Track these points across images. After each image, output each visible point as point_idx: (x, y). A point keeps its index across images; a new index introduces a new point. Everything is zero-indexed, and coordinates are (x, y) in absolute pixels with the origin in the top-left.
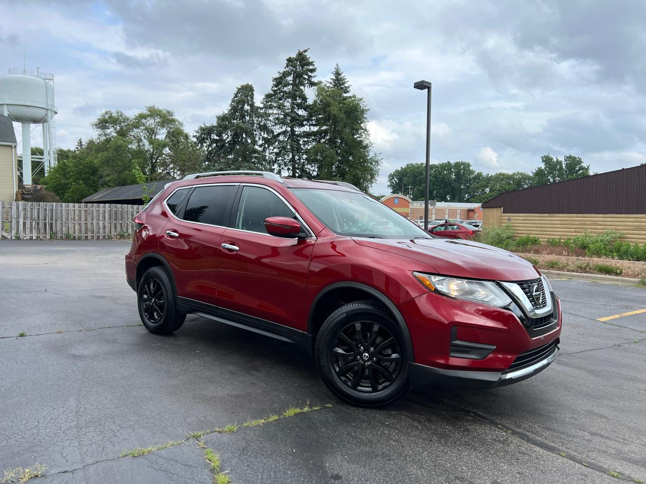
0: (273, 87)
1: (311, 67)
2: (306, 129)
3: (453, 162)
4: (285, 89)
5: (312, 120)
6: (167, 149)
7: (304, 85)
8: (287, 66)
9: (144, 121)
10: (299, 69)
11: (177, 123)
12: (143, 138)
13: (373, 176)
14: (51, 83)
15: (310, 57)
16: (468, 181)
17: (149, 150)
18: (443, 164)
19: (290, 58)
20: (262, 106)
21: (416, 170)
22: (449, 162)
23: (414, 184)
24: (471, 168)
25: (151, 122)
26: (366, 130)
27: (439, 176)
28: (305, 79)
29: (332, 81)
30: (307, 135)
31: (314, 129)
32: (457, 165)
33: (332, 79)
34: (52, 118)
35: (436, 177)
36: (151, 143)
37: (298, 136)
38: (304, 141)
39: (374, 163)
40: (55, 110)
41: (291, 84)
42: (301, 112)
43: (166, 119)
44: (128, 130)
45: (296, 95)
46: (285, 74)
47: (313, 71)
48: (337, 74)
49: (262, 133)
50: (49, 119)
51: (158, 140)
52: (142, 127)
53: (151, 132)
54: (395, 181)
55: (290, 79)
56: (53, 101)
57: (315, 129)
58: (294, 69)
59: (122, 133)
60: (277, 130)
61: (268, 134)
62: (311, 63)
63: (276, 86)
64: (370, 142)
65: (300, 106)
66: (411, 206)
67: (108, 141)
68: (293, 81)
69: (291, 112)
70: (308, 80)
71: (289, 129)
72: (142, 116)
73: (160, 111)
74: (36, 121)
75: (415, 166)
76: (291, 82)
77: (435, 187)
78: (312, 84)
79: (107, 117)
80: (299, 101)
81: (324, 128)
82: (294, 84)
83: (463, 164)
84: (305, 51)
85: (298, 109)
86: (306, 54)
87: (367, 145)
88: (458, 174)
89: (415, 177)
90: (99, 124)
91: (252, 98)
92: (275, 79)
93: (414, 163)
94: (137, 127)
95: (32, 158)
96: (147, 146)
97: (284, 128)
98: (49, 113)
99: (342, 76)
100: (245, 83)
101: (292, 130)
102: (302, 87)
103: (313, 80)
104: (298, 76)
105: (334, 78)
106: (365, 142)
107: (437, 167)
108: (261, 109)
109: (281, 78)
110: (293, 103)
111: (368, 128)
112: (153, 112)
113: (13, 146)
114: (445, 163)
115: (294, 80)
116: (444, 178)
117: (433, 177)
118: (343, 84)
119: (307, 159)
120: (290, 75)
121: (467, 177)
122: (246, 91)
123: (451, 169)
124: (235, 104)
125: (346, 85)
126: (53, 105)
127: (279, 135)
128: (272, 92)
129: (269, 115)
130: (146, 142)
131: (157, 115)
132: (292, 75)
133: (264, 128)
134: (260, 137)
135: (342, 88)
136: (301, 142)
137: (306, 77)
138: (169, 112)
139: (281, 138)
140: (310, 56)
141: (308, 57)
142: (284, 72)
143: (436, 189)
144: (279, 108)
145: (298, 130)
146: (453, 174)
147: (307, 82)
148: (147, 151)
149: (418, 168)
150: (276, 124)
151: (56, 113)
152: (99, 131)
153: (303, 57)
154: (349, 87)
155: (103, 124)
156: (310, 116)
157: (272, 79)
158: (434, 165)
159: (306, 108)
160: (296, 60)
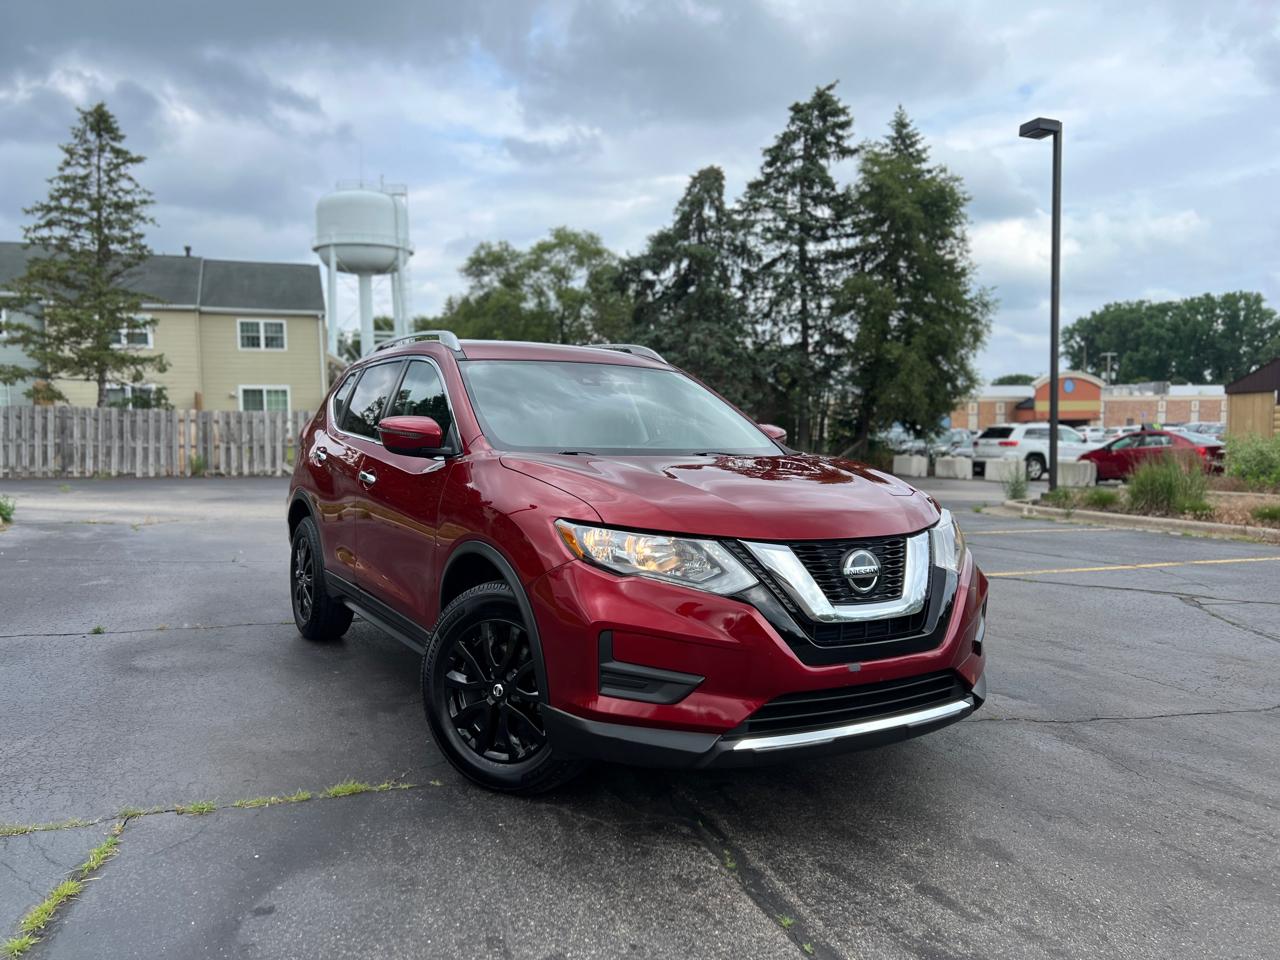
0: (762, 168)
1: (842, 118)
2: (831, 245)
3: (1217, 294)
4: (789, 168)
5: (843, 226)
6: (586, 307)
7: (826, 156)
8: (793, 121)
9: (547, 256)
10: (818, 125)
11: (605, 255)
12: (545, 289)
13: (977, 336)
14: (403, 200)
15: (839, 100)
16: (1257, 336)
17: (557, 311)
18: (1192, 300)
19: (797, 105)
20: (737, 207)
21: (1129, 316)
22: (1208, 296)
23: (1121, 348)
24: (1265, 305)
25: (559, 258)
26: (963, 240)
27: (1182, 327)
28: (829, 144)
29: (888, 142)
30: (833, 257)
31: (848, 242)
32: (1230, 301)
33: (888, 137)
34: (405, 262)
35: (1175, 329)
36: (560, 296)
37: (813, 260)
38: (827, 270)
39: (979, 309)
40: (410, 248)
41: (800, 157)
42: (824, 212)
43: (587, 250)
44: (522, 277)
45: (811, 177)
46: (788, 139)
47: (844, 125)
48: (901, 125)
49: (740, 261)
50: (401, 264)
51: (572, 290)
52: (545, 269)
53: (561, 274)
54: (1077, 343)
55: (798, 147)
56: (407, 233)
57: (853, 243)
58: (806, 126)
59: (510, 283)
60: (770, 252)
61: (749, 261)
62: (843, 111)
63: (770, 164)
64: (971, 264)
65: (818, 200)
66: (1105, 397)
67: (487, 297)
68: (805, 150)
69: (801, 213)
70: (837, 145)
71: (795, 248)
72: (543, 248)
73: (576, 236)
74: (380, 270)
75: (1124, 309)
76: (801, 153)
77: (1174, 352)
78: (845, 152)
79: (483, 253)
80: (817, 189)
81: (872, 239)
82: (808, 157)
83: (1245, 297)
84: (830, 87)
85: (816, 205)
86: (831, 92)
87: (964, 270)
88: (1232, 321)
89: (1123, 333)
90: (470, 267)
91: (720, 194)
92: (768, 151)
93: (1121, 301)
94: (536, 268)
95: (376, 336)
96: (554, 304)
97: (785, 247)
98: (401, 254)
99: (910, 129)
100: (705, 166)
101: (803, 252)
102: (823, 162)
103: (846, 144)
104: (817, 138)
105: (894, 135)
106: (961, 264)
107: (1178, 307)
108: (739, 212)
109: (779, 148)
110: (803, 196)
111: (968, 234)
112: (563, 239)
113: (320, 316)
114: (1199, 299)
115: (807, 148)
116: (1196, 331)
117: (1168, 330)
118: (913, 144)
119: (832, 308)
120: (799, 138)
121: (1254, 326)
122: (710, 182)
123: (1212, 311)
124: (686, 208)
125: (919, 147)
126: (406, 240)
127: (774, 262)
128: (761, 177)
129: (753, 223)
130: (551, 295)
131: (571, 243)
132: (802, 139)
133: (743, 251)
134: (736, 269)
135: (911, 154)
136: (821, 273)
137: (831, 139)
138: (592, 237)
139: (780, 268)
140: (841, 97)
141: (835, 99)
142: (785, 134)
143: (1176, 356)
144: (774, 207)
145: (812, 249)
146: (1220, 321)
147: (833, 149)
148: (553, 313)
149: (1132, 311)
150: (768, 241)
151: (411, 253)
152: (471, 281)
153: (825, 101)
154: (925, 150)
155: (477, 266)
156: (839, 216)
157: (761, 152)
158: (1170, 303)
159: (831, 202)
160: (810, 106)
